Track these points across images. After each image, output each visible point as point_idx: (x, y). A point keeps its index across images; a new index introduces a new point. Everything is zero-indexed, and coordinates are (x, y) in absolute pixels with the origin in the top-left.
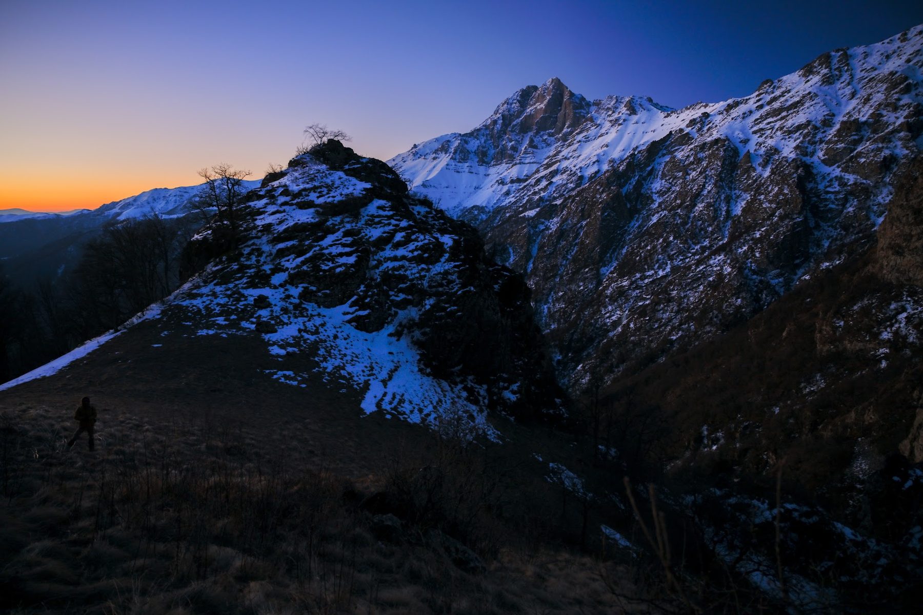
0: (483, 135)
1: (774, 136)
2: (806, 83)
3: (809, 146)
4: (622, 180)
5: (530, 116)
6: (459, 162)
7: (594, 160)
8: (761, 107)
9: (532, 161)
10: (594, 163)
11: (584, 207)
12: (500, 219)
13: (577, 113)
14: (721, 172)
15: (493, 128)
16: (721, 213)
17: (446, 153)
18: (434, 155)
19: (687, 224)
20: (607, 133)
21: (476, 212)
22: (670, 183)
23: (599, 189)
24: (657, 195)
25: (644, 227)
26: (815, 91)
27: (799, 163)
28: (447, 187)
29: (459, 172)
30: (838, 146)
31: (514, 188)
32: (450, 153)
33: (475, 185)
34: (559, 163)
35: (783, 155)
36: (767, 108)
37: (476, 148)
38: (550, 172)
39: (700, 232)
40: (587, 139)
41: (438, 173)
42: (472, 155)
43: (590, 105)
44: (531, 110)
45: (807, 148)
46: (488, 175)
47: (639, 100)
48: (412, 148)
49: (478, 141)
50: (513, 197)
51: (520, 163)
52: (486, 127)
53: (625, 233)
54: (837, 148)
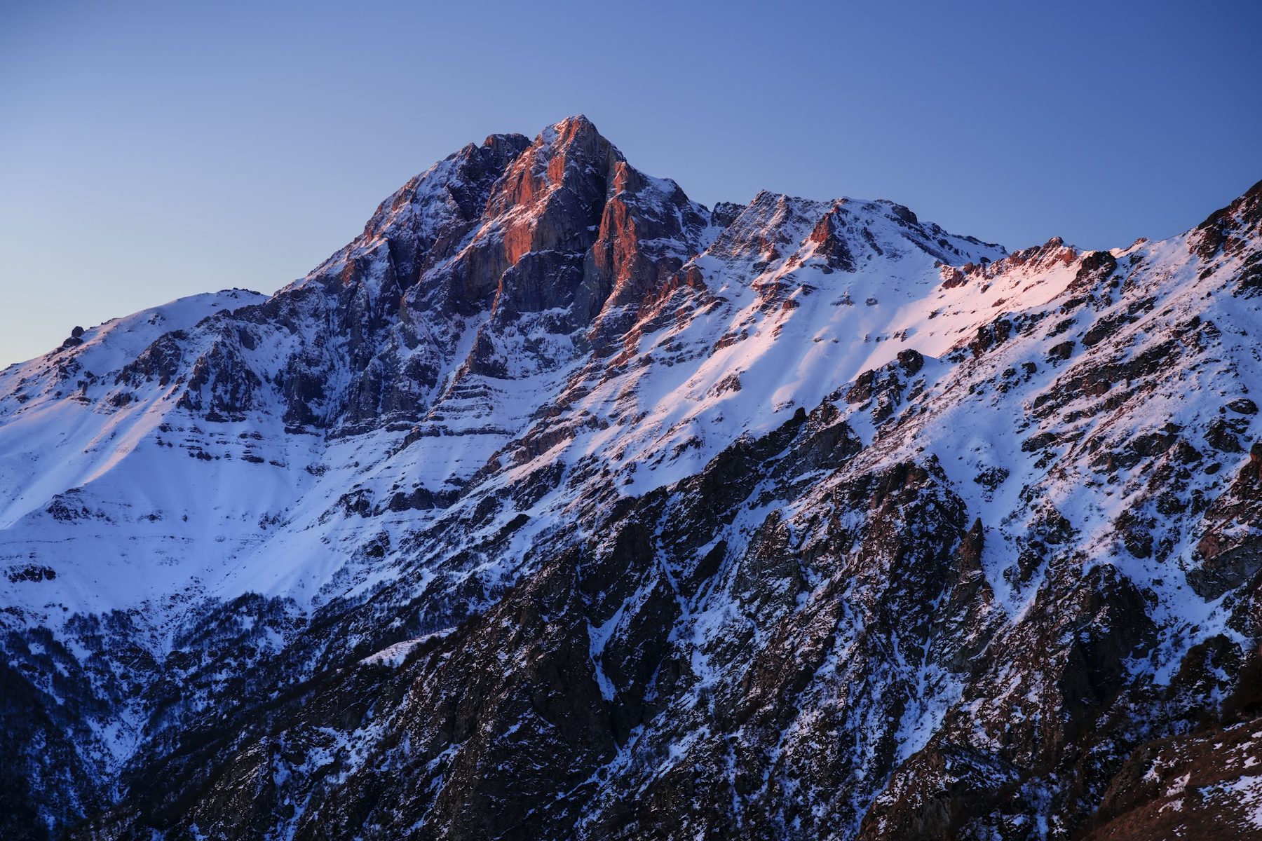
0: (315, 314)
1: (1070, 471)
2: (1202, 277)
3: (1160, 517)
4: (602, 595)
5: (492, 253)
6: (212, 417)
7: (684, 440)
8: (1065, 351)
9: (479, 424)
10: (683, 448)
11: (459, 694)
12: (325, 655)
13: (649, 249)
14: (889, 595)
15: (354, 291)
16: (863, 753)
17: (164, 382)
18: (121, 388)
19: (757, 787)
20: (745, 335)
21: (248, 623)
22: (749, 616)
23: (507, 629)
24: (706, 658)
25: (639, 785)
26: (1213, 316)
27: (1102, 585)
28: (153, 518)
29: (208, 457)
30: (1230, 532)
31: (405, 526)
32: (181, 380)
33: (263, 508)
34: (567, 442)
35: (1080, 548)
36: (1080, 359)
37: (282, 364)
38: (535, 475)
39: (789, 820)
40: (677, 355)
41: (126, 460)
42: (265, 393)
43: (704, 223)
44: (493, 231)
45: (1152, 524)
46: (321, 470)
47: (865, 216)
48: (68, 343)
49: (295, 337)
50: (398, 562)
51: (434, 432)
52: (329, 283)
53: (584, 800)
54: (1227, 538)
